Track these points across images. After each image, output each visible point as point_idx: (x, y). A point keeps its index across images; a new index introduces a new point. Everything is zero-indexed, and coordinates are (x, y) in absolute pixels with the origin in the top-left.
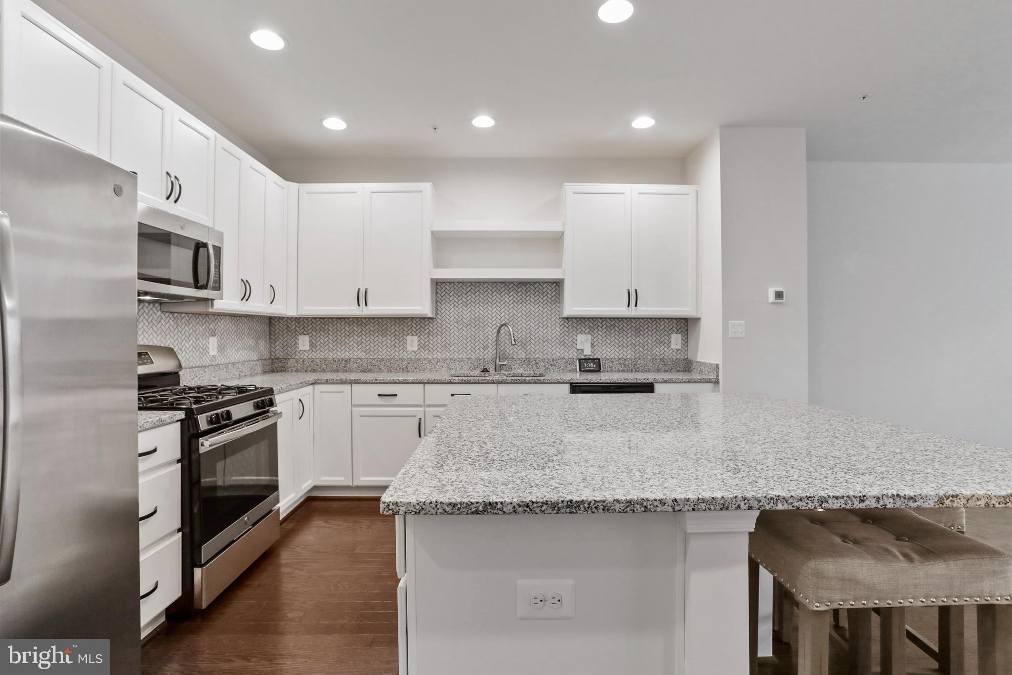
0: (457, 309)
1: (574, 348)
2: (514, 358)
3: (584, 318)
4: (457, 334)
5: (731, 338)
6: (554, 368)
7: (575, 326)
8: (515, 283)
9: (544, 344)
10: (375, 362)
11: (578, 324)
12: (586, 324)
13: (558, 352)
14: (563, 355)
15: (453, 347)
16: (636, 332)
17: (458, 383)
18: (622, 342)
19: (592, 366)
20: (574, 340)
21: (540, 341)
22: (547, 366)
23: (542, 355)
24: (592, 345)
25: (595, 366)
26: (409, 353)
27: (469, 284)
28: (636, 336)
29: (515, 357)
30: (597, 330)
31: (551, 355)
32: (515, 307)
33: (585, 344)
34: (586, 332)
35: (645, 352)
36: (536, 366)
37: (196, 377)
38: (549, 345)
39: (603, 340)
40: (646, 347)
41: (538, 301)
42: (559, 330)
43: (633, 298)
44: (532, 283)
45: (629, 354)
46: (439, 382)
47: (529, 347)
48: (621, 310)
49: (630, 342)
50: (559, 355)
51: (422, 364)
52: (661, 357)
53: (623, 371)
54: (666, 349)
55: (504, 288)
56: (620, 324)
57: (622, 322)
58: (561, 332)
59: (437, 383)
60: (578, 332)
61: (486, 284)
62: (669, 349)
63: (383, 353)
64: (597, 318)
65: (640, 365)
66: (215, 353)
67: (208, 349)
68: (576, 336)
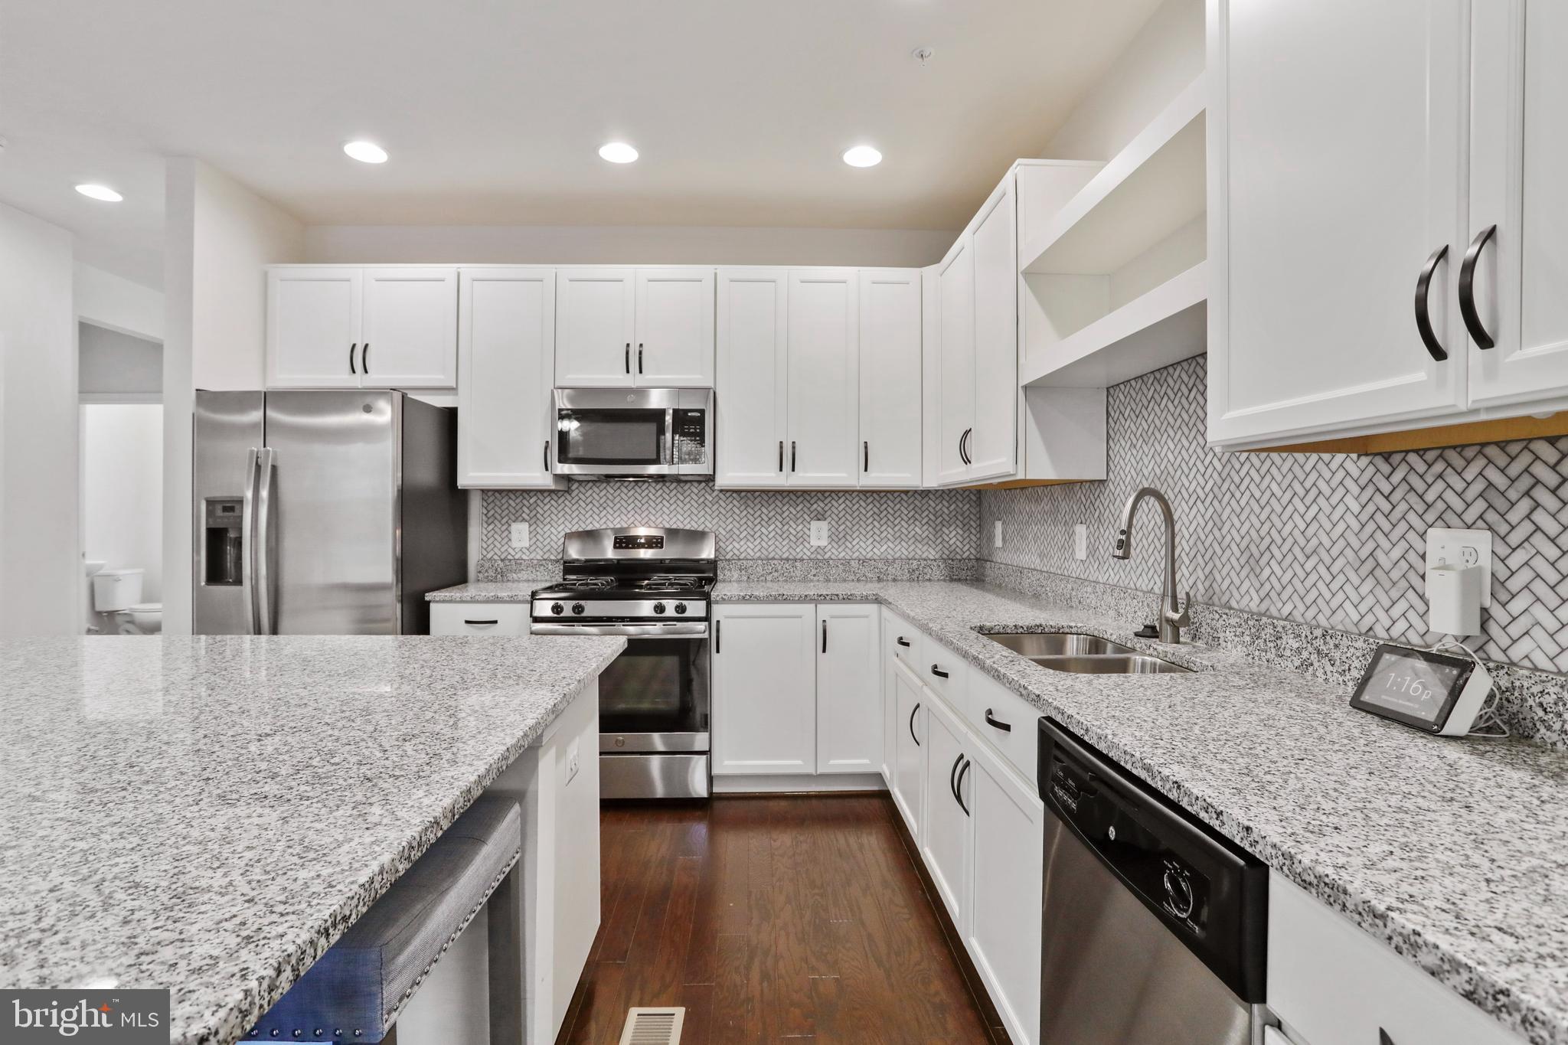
0: (1135, 452)
2: (1231, 608)
6: (1329, 668)
7: (1419, 485)
10: (1042, 580)
12: (1469, 475)
19: (1418, 690)
20: (1412, 557)
22: (1305, 655)
26: (1077, 564)
29: (1234, 604)
31: (1329, 612)
34: (1470, 516)
36: (1280, 648)
38: (1324, 570)
42: (1356, 508)
47: (1271, 571)
50: (1356, 616)
58: (1365, 517)
60: (1430, 517)
63: (1055, 561)
66: (824, 543)
67: (809, 536)
68: (1422, 536)
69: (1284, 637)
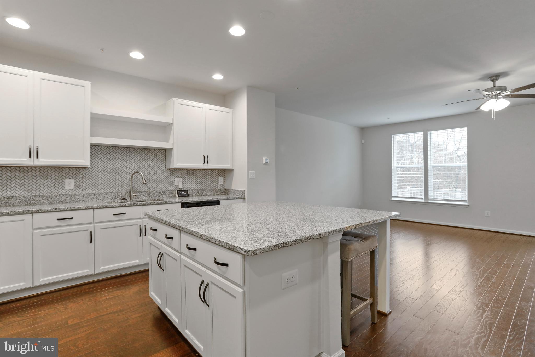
0: (103, 162)
1: (173, 185)
2: (140, 191)
3: (178, 169)
4: (103, 178)
5: (250, 179)
6: (163, 196)
7: (174, 173)
8: (141, 149)
9: (158, 183)
10: (37, 198)
11: (175, 172)
12: (179, 172)
13: (165, 187)
14: (168, 189)
15: (100, 186)
16: (203, 176)
17: (118, 207)
18: (197, 181)
19: (184, 194)
20: (173, 181)
21: (155, 181)
22: (159, 195)
23: (156, 189)
24: (183, 184)
25: (185, 194)
26: (66, 190)
27: (112, 148)
28: (203, 178)
29: (141, 191)
30: (185, 175)
31: (161, 189)
32: (141, 163)
33: (179, 183)
34: (180, 176)
35: (207, 186)
36: (153, 195)
38: (160, 183)
39: (188, 180)
40: (208, 183)
41: (154, 159)
42: (165, 175)
43: (206, 159)
44: (151, 149)
45: (200, 187)
46: (105, 207)
47: (149, 185)
48: (200, 165)
49: (201, 181)
50: (165, 189)
51: (78, 197)
52: (214, 188)
53: (198, 196)
54: (216, 184)
55: (134, 151)
56: (196, 172)
57: (197, 171)
58: (167, 176)
60: (175, 176)
61: (123, 148)
62: (218, 184)
63: (45, 191)
64: (185, 169)
65: (205, 193)
68: (175, 178)
69: (155, 193)
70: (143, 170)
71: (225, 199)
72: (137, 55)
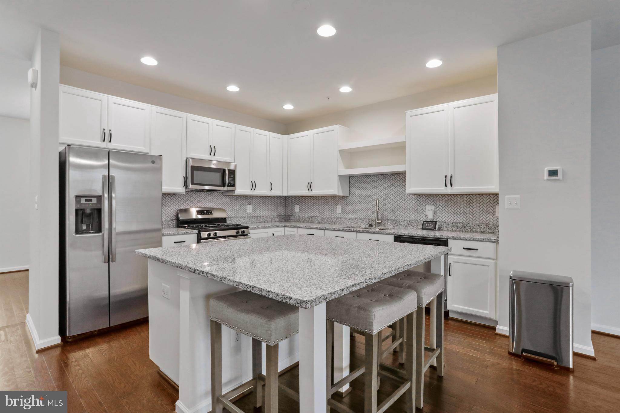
0: (359, 191)
1: (423, 214)
3: (430, 195)
4: (359, 205)
5: (507, 209)
6: (410, 226)
7: (425, 200)
8: (389, 175)
9: (405, 211)
10: (323, 219)
11: (426, 199)
12: (431, 199)
13: (413, 216)
14: (417, 218)
15: (357, 212)
16: (467, 204)
18: (456, 211)
19: (431, 226)
20: (423, 209)
21: (403, 209)
22: (406, 225)
23: (404, 218)
24: (435, 213)
25: (432, 226)
26: (337, 214)
27: (365, 176)
28: (467, 207)
29: (389, 219)
30: (438, 202)
31: (409, 218)
32: (389, 189)
33: (429, 212)
34: (432, 204)
35: (474, 218)
36: (400, 225)
37: (239, 221)
38: (408, 212)
39: (443, 209)
40: (475, 215)
41: (402, 185)
42: (414, 202)
43: (449, 181)
44: (398, 174)
45: (461, 219)
46: (330, 229)
47: (397, 213)
48: (441, 189)
49: (463, 211)
50: (414, 218)
51: (343, 220)
52: (487, 223)
53: (456, 231)
54: (491, 217)
55: (383, 178)
56: (455, 198)
58: (416, 204)
59: (329, 230)
60: (426, 204)
61: (374, 176)
62: (494, 217)
63: (327, 214)
64: (439, 195)
65: (469, 228)
66: (251, 212)
67: (247, 210)
68: (425, 206)
69: (402, 223)
70: (391, 196)
71: (455, 239)
72: (345, 89)
